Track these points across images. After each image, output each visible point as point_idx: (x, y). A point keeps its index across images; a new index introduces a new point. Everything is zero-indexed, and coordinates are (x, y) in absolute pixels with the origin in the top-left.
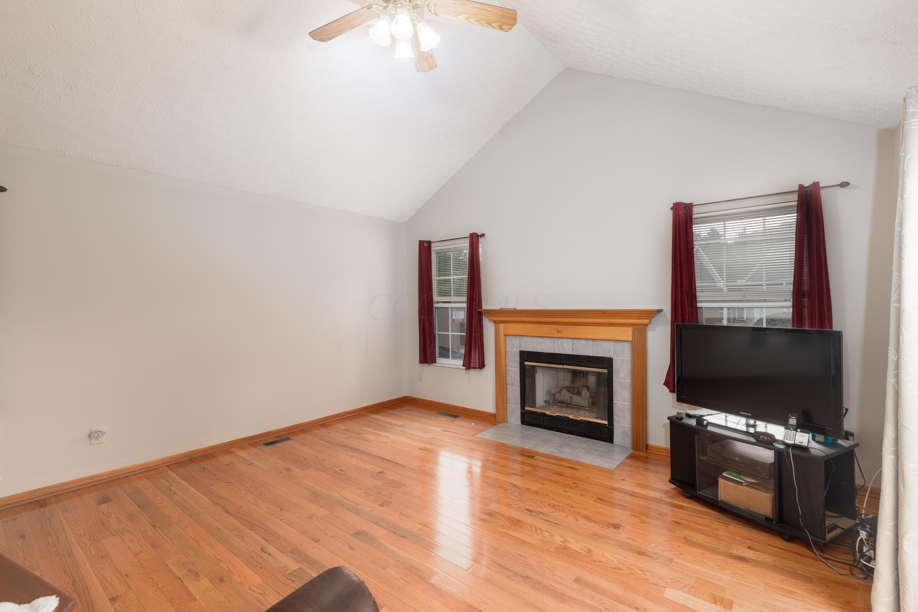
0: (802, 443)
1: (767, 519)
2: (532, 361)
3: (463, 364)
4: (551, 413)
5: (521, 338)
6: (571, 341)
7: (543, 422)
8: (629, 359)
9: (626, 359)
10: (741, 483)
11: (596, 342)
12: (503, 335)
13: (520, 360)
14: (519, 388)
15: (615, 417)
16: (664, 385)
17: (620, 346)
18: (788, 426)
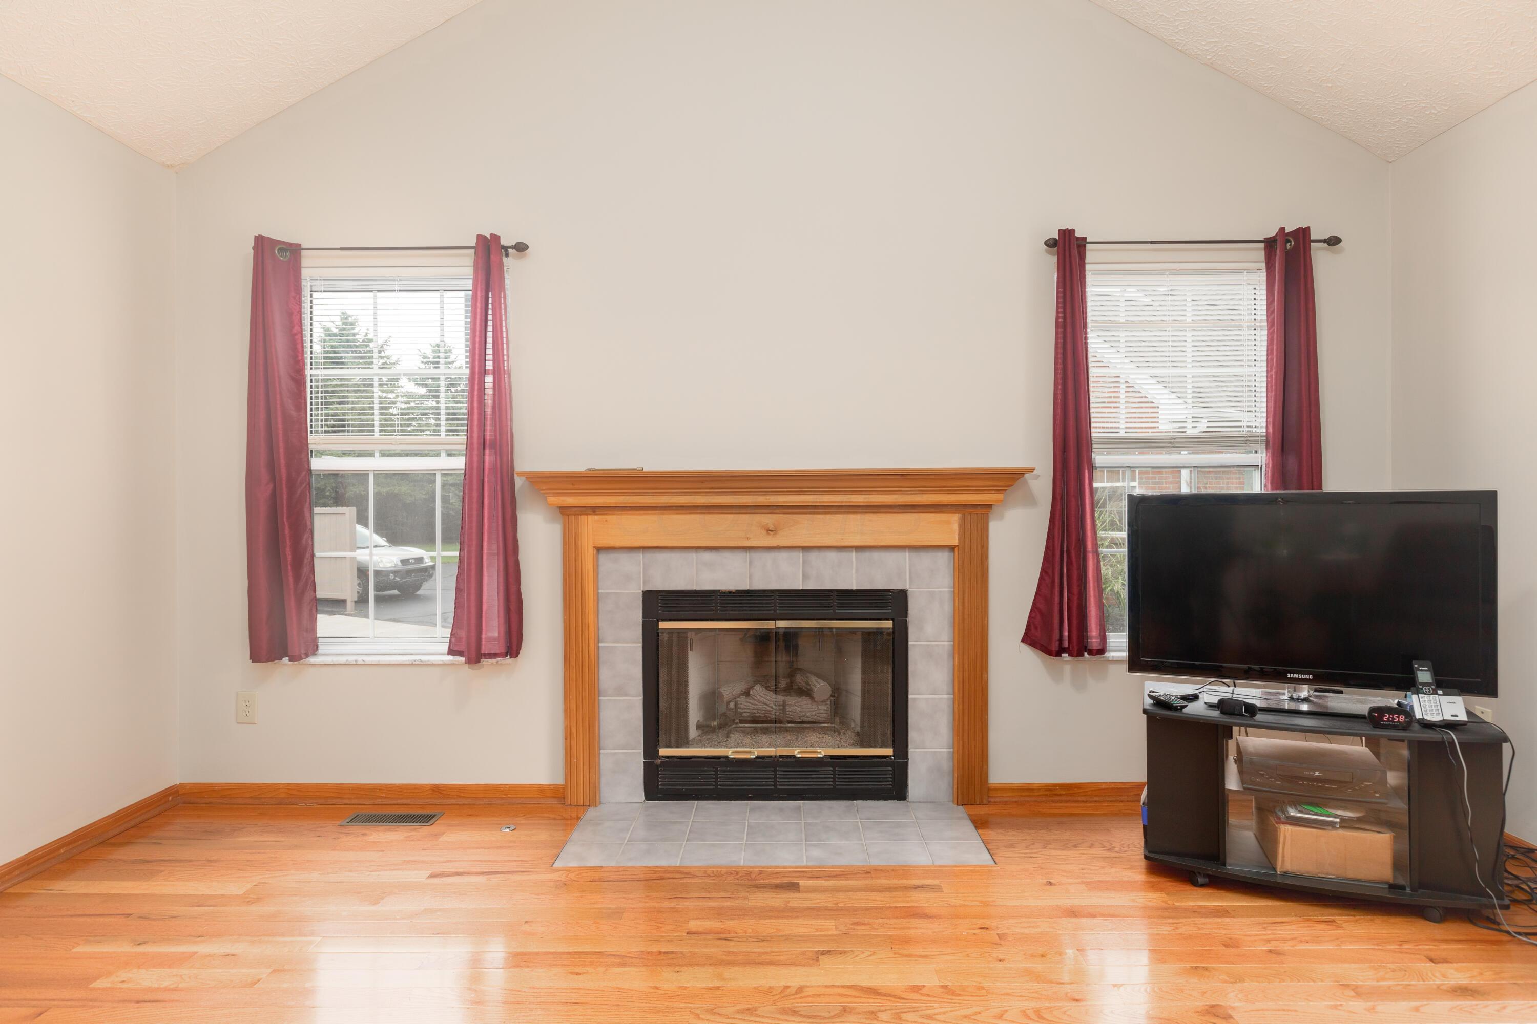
0: (1457, 716)
1: (1393, 887)
2: (683, 617)
3: (449, 648)
4: (736, 752)
5: (649, 555)
6: (799, 555)
7: (716, 782)
8: (946, 590)
9: (940, 591)
10: (1332, 825)
11: (867, 555)
12: (591, 548)
13: (643, 618)
14: (641, 698)
15: (913, 735)
16: (1023, 645)
17: (926, 560)
18: (1420, 686)
